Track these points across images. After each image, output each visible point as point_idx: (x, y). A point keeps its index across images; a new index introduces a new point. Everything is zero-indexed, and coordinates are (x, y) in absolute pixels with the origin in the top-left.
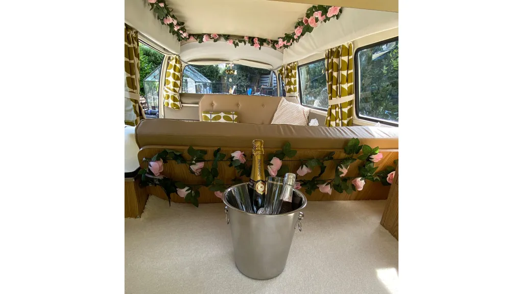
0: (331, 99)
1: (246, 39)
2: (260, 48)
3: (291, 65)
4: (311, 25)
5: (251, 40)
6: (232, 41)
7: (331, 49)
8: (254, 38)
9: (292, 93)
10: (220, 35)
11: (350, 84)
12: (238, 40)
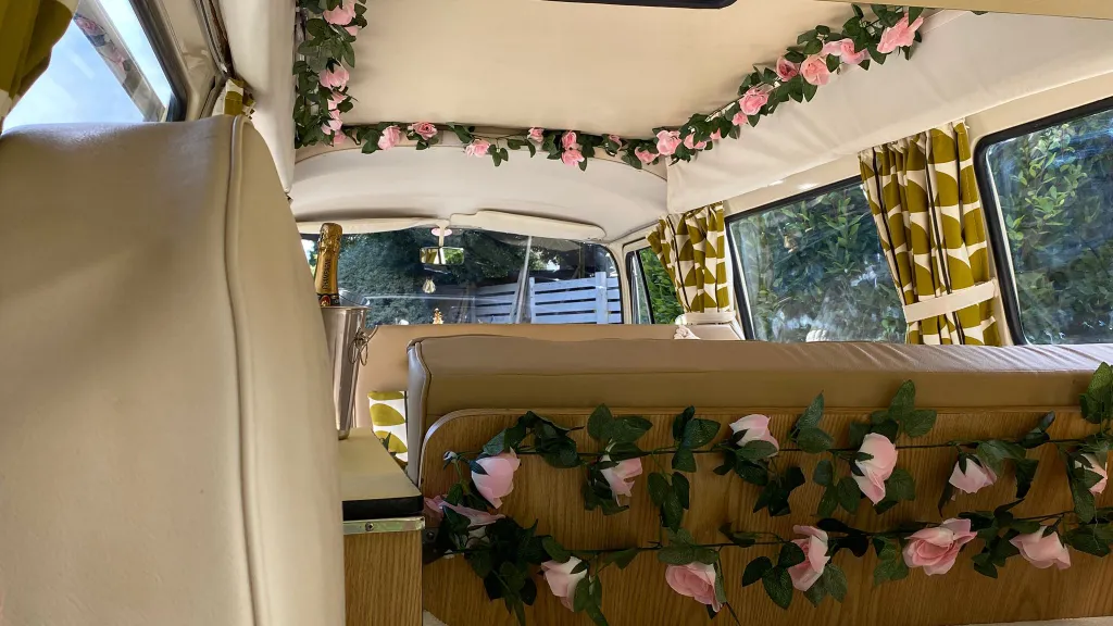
0: (916, 300)
1: (535, 136)
2: (583, 166)
3: (698, 216)
4: (809, 80)
5: (554, 140)
6: (487, 145)
7: (885, 146)
8: (563, 132)
9: (710, 312)
10: (442, 128)
11: (974, 248)
12: (507, 139)
